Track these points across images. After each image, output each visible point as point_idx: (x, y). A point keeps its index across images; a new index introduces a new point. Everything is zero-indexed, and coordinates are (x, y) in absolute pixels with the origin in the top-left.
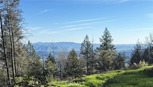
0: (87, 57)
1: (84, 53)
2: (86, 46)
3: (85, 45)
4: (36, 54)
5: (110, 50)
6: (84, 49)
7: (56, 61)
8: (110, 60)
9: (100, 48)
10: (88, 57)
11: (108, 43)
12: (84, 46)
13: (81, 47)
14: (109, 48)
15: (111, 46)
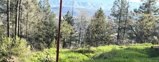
0: (119, 20)
1: (116, 15)
2: (120, 6)
3: (118, 4)
4: (50, 10)
5: (153, 14)
6: (117, 9)
7: (75, 22)
8: (151, 29)
9: (139, 10)
10: (121, 21)
11: (151, 3)
12: (118, 6)
13: (113, 7)
14: (153, 11)
15: (155, 8)
